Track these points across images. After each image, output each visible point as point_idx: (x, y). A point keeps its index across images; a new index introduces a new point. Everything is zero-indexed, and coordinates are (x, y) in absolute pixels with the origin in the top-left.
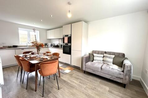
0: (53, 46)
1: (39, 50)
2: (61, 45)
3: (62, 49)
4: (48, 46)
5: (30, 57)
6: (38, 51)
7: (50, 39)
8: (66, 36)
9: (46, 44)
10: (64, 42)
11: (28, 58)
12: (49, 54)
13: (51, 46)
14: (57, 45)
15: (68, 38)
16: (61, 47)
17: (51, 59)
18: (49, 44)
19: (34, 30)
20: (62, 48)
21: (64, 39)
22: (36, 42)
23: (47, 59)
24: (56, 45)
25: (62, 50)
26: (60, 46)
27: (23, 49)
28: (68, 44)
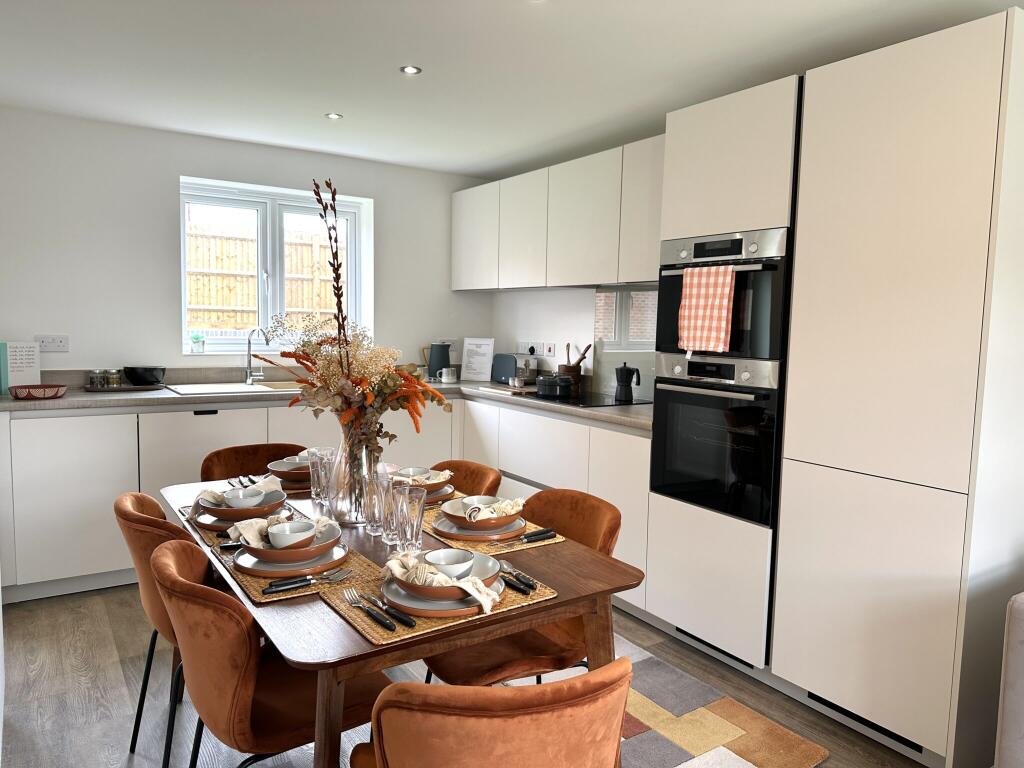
0: (514, 382)
1: (375, 454)
2: (626, 375)
3: (635, 428)
4: (458, 368)
5: (265, 537)
6: (353, 460)
7: (490, 295)
8: (701, 249)
9: (441, 357)
10: (668, 338)
11: (248, 549)
12: (482, 508)
13: (497, 380)
14: (573, 370)
15: (742, 282)
16: (625, 399)
17: (517, 601)
18: (479, 355)
19: (326, 198)
20: (645, 415)
21: (670, 291)
22: (341, 340)
23: (464, 597)
24: (556, 362)
25: (640, 449)
26: (611, 386)
27: (205, 408)
28: (728, 371)
